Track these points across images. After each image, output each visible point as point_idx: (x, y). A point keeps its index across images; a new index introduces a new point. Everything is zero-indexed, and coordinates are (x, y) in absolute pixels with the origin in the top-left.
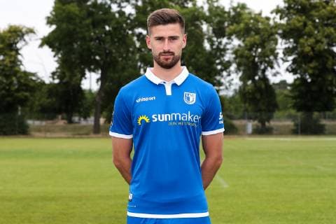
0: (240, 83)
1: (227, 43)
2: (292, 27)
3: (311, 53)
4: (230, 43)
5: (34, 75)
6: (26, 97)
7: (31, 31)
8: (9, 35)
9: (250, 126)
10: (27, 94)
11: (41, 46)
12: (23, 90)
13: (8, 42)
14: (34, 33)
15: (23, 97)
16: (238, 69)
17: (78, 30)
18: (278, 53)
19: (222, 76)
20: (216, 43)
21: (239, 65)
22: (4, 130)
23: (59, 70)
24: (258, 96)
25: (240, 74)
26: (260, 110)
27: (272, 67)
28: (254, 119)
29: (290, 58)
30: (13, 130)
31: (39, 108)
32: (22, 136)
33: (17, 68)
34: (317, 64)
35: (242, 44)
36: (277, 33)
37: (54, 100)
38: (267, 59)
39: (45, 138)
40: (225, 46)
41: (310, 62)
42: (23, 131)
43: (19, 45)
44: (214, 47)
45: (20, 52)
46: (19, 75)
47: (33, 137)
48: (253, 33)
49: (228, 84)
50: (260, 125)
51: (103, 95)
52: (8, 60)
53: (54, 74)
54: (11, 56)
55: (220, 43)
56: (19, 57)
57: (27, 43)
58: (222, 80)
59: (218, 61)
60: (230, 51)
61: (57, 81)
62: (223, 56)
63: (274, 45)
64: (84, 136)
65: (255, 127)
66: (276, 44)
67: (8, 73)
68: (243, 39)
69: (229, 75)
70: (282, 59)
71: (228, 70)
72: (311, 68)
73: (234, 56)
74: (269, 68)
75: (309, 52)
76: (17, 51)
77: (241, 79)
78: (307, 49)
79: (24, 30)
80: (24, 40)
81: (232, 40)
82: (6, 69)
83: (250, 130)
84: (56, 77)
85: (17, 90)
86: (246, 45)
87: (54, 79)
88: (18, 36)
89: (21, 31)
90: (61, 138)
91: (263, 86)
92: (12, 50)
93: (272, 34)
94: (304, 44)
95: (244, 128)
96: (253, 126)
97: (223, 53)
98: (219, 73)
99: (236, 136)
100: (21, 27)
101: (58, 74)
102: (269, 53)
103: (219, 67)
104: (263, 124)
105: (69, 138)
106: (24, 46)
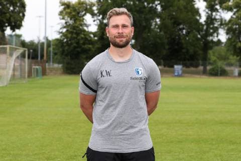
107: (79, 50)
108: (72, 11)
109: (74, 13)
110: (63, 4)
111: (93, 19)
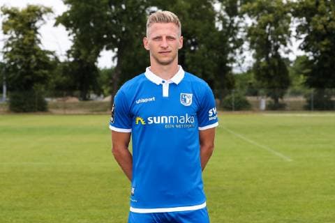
0: (254, 61)
1: (239, 22)
2: (305, 5)
3: (324, 31)
4: (242, 22)
5: (52, 53)
6: (45, 74)
7: (49, 10)
8: (28, 14)
9: (264, 102)
10: (46, 72)
11: (56, 25)
12: (42, 68)
13: (27, 21)
14: (52, 12)
15: (42, 75)
16: (251, 47)
17: (96, 9)
18: (291, 31)
19: (235, 54)
20: (229, 22)
21: (252, 43)
22: (24, 107)
23: (74, 49)
24: (272, 73)
25: (254, 51)
26: (273, 87)
27: (285, 45)
28: (268, 95)
29: (304, 36)
30: (32, 108)
31: (55, 86)
32: (41, 113)
33: (35, 47)
34: (329, 42)
35: (256, 23)
36: (290, 12)
37: (69, 77)
38: (280, 37)
39: (65, 114)
40: (237, 24)
41: (323, 40)
42: (42, 108)
43: (37, 24)
44: (227, 25)
45: (38, 31)
46: (37, 54)
47: (52, 114)
48: (266, 12)
49: (240, 61)
50: (273, 101)
51: (120, 72)
52: (26, 39)
53: (69, 52)
54: (30, 35)
55: (232, 21)
56: (38, 36)
57: (45, 23)
58: (235, 58)
59: (230, 39)
60: (242, 30)
61: (71, 59)
62: (235, 34)
63: (287, 24)
64: (101, 113)
65: (268, 103)
66: (290, 22)
67: (27, 52)
68: (256, 18)
69: (241, 53)
70: (296, 37)
71: (240, 48)
72: (324, 46)
73: (246, 34)
74: (282, 46)
75: (322, 30)
76: (36, 30)
77: (254, 56)
78: (320, 27)
79: (42, 9)
80: (42, 19)
81: (244, 19)
82: (25, 47)
83: (263, 106)
84: (70, 55)
85: (37, 68)
86: (260, 24)
87: (69, 57)
88: (37, 15)
89: (39, 10)
90: (79, 114)
91: (276, 64)
92: (30, 29)
93: (285, 13)
94: (316, 22)
95: (258, 104)
96: (266, 102)
97: (235, 31)
98: (232, 50)
99: (249, 112)
100: (39, 6)
101: (73, 52)
102: (282, 31)
103: (232, 45)
104: (277, 101)
105: (87, 114)
106: (42, 25)
107: (29, 77)
108: (18, 22)
109: (20, 25)
110: (6, 12)
111: (67, 32)
